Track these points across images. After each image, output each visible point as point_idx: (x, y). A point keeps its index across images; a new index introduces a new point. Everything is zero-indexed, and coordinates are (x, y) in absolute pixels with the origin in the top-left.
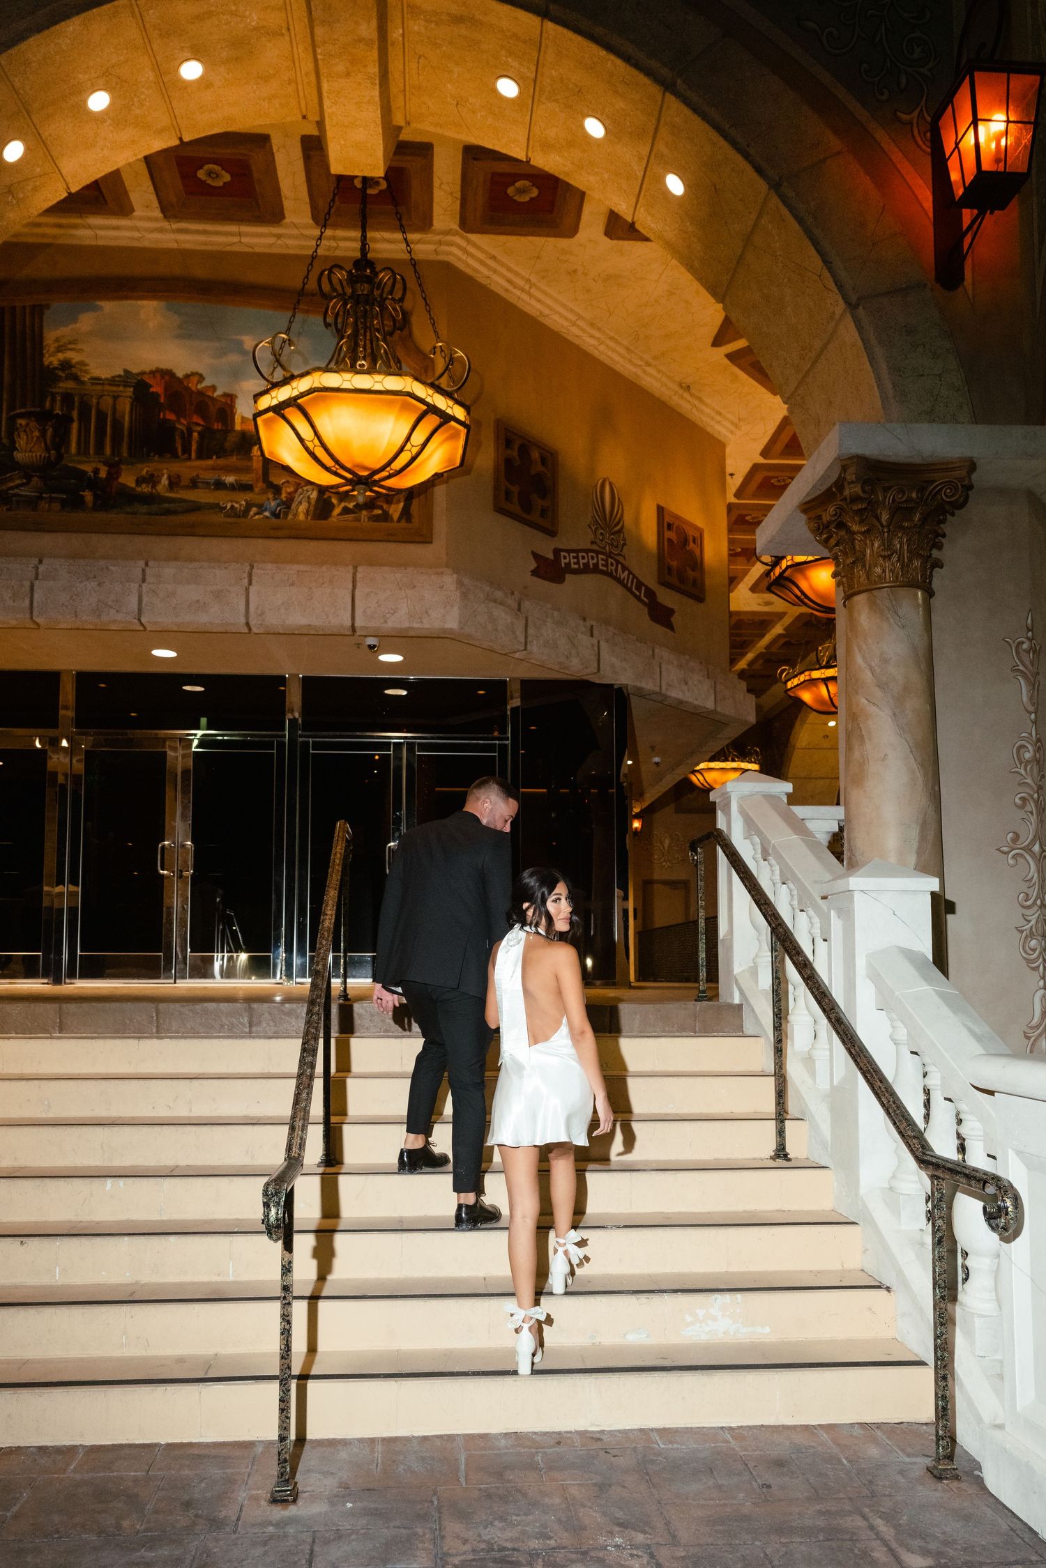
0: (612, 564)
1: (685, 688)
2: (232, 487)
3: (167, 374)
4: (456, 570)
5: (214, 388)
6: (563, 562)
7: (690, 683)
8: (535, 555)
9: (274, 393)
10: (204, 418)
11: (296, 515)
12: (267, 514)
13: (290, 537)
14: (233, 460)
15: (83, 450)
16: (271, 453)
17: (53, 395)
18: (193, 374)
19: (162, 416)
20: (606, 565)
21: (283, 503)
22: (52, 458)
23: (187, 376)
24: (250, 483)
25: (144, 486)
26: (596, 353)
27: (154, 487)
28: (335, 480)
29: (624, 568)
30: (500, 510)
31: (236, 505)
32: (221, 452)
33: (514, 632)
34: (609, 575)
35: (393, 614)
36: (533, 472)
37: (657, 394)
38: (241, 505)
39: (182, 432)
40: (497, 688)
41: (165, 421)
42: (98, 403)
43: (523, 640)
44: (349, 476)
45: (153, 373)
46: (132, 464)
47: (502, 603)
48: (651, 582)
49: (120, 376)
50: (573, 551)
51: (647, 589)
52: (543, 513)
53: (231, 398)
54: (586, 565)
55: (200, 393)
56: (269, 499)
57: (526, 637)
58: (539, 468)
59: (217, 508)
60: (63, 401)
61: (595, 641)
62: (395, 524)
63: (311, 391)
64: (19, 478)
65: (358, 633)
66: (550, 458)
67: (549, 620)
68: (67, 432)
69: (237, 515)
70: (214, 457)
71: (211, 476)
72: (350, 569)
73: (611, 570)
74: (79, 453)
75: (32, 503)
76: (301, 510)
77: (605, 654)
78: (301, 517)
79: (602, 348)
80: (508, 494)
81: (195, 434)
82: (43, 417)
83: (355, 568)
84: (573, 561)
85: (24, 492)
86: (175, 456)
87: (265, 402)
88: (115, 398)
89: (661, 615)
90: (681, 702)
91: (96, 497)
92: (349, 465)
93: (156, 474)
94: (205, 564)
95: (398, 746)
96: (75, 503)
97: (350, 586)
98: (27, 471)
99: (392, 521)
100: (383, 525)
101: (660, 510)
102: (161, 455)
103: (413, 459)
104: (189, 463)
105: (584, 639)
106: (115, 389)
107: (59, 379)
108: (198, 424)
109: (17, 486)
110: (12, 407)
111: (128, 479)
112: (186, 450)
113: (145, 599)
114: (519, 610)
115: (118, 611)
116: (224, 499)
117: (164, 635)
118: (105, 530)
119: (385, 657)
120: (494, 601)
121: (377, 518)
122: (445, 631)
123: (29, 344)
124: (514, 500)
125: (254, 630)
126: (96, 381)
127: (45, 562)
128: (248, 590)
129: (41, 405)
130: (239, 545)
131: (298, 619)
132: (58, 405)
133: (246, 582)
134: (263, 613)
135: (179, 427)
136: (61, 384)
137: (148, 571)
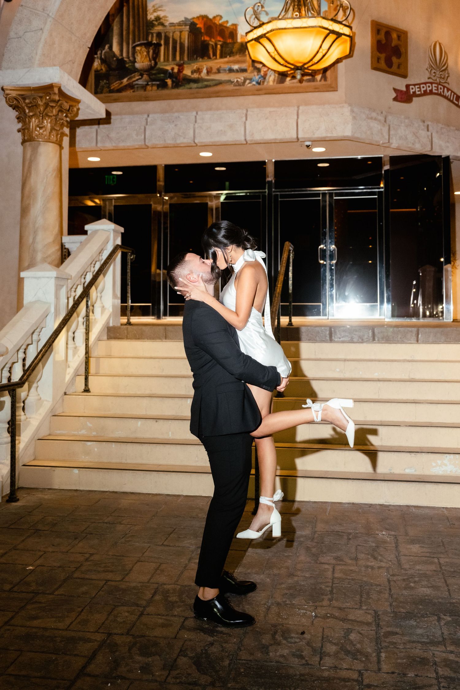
0: (441, 89)
2: (237, 71)
3: (204, 18)
4: (350, 105)
5: (227, 22)
6: (411, 91)
8: (395, 90)
9: (255, 31)
10: (223, 37)
11: (268, 82)
12: (254, 83)
13: (266, 94)
14: (237, 57)
15: (166, 60)
16: (255, 57)
17: (152, 34)
18: (217, 16)
19: (203, 38)
20: (437, 89)
21: (262, 77)
22: (153, 65)
23: (214, 17)
24: (245, 68)
25: (195, 74)
27: (200, 74)
28: (285, 69)
29: (448, 90)
30: (375, 68)
31: (239, 80)
32: (231, 54)
33: (382, 134)
35: (317, 130)
36: (393, 44)
38: (241, 80)
39: (213, 46)
40: (378, 161)
41: (205, 41)
42: (173, 36)
43: (387, 137)
44: (292, 67)
45: (198, 18)
46: (189, 64)
47: (375, 119)
49: (183, 21)
50: (417, 85)
52: (399, 67)
53: (235, 25)
54: (425, 91)
55: (221, 25)
56: (255, 75)
57: (389, 135)
58: (397, 42)
59: (230, 82)
60: (157, 36)
61: (429, 133)
62: (319, 84)
63: (272, 30)
64: (138, 76)
65: (300, 140)
66: (403, 36)
67: (403, 125)
68: (159, 51)
69: (239, 85)
70: (228, 57)
71: (227, 67)
72: (296, 109)
73: (441, 92)
74: (164, 61)
75: (144, 88)
77: (435, 140)
78: (271, 83)
80: (379, 59)
81: (219, 46)
82: (148, 45)
83: (298, 107)
84: (417, 90)
85: (140, 82)
86: (209, 58)
87: (251, 36)
88: (181, 32)
91: (173, 82)
92: (292, 62)
93: (200, 68)
94: (226, 111)
95: (324, 194)
96: (163, 85)
97: (296, 117)
98: (141, 72)
99: (317, 81)
100: (312, 84)
102: (202, 57)
103: (324, 55)
104: (216, 61)
105: (423, 133)
106: (180, 27)
107: (153, 26)
108: (220, 41)
109: (137, 80)
110: (134, 42)
111: (187, 72)
112: (215, 54)
113: (197, 131)
114: (385, 121)
115: (184, 138)
116: (233, 77)
117: (205, 147)
118: (177, 97)
119: (316, 150)
120: (371, 118)
121: (309, 81)
122: (344, 137)
123: (141, 10)
124: (382, 62)
125: (249, 142)
126: (172, 24)
127: (150, 116)
128: (245, 123)
129: (147, 39)
130: (241, 100)
131: (270, 136)
132: (154, 38)
133: (244, 118)
134: (253, 134)
135: (211, 43)
136: (156, 28)
137: (198, 117)
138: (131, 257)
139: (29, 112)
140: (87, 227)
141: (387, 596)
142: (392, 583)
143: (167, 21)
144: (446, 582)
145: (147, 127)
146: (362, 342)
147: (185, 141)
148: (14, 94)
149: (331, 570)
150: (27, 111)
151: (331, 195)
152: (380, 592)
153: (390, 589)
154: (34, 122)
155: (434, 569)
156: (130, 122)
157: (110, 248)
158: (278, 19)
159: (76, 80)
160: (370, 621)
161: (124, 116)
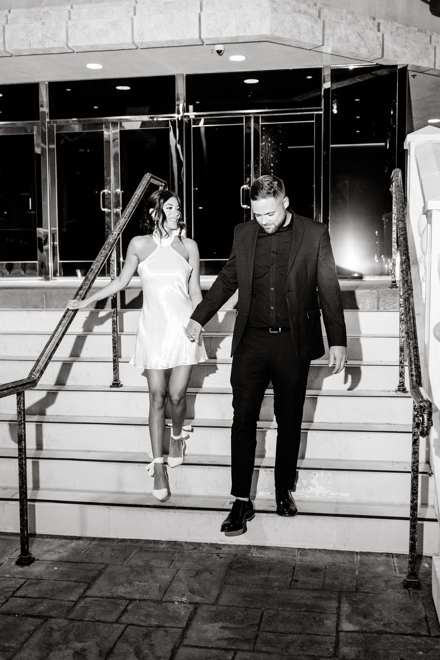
33: (314, 33)
35: (226, 28)
43: (320, 38)
47: (305, 13)
57: (323, 35)
61: (380, 34)
65: (206, 43)
67: (344, 21)
77: (388, 44)
95: (248, 119)
97: (198, 10)
105: (372, 34)
113: (70, 31)
114: (319, 16)
115: (54, 41)
119: (233, 58)
120: (300, 12)
122: (262, 36)
125: (138, 46)
127: (12, 11)
128: (133, 19)
131: (165, 37)
133: (132, 13)
134: (142, 35)
137: (72, 11)
145: (6, 26)
147: (56, 45)
151: (257, 119)
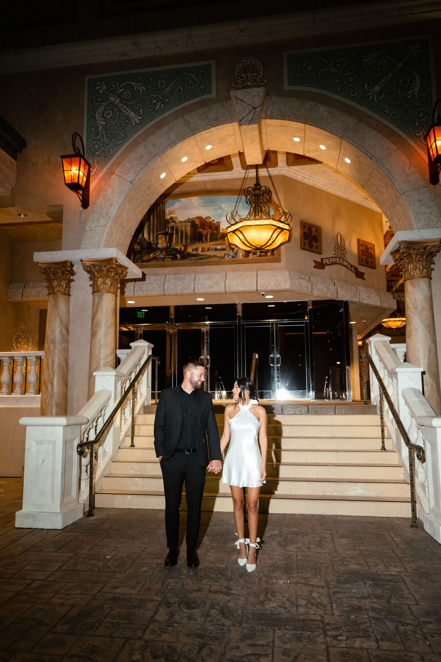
1: (369, 299)
2: (220, 250)
3: (200, 218)
4: (288, 270)
5: (214, 221)
6: (324, 262)
7: (371, 297)
8: (315, 261)
9: (232, 227)
10: (211, 230)
11: (239, 256)
12: (230, 257)
13: (237, 263)
14: (220, 242)
15: (177, 243)
16: (231, 242)
17: (168, 227)
18: (208, 217)
19: (199, 230)
20: (340, 261)
21: (235, 253)
22: (168, 246)
23: (206, 218)
24: (225, 248)
25: (194, 251)
26: (333, 193)
27: (197, 251)
28: (250, 249)
29: (346, 261)
30: (302, 249)
31: (221, 255)
32: (216, 239)
33: (308, 287)
34: (341, 264)
35: (269, 285)
36: (313, 234)
37: (356, 202)
38: (223, 255)
39: (205, 235)
40: (305, 304)
41: (200, 232)
42: (181, 228)
43: (311, 290)
44: (255, 248)
45: (196, 218)
46: (191, 245)
47: (304, 279)
48: (356, 264)
49: (187, 220)
50: (327, 258)
51: (355, 267)
52: (317, 248)
53: (219, 223)
54: (332, 262)
55: (210, 223)
56: (231, 252)
57: (312, 289)
58: (314, 233)
59: (215, 256)
60: (171, 229)
61: (336, 287)
62: (269, 257)
63: (242, 227)
64: (159, 252)
65: (259, 291)
66: (318, 229)
67: (321, 282)
68: (172, 238)
69: (221, 258)
70: (214, 241)
71: (214, 247)
75: (163, 259)
76: (241, 255)
77: (339, 291)
78: (241, 257)
79: (335, 191)
80: (305, 243)
81: (209, 235)
82: (166, 234)
83: (257, 271)
84: (328, 261)
85: (161, 256)
86: (203, 242)
87: (230, 230)
88: (186, 226)
89: (360, 275)
90: (368, 304)
91: (181, 256)
92: (254, 245)
93: (198, 248)
94: (213, 274)
95: (272, 324)
96: (175, 258)
97: (256, 277)
98: (161, 250)
100: (266, 257)
101: (358, 240)
102: (199, 242)
103: (273, 242)
104: (207, 244)
105: (332, 287)
106: (185, 224)
107: (169, 223)
108: (209, 232)
109: (159, 255)
110: (157, 232)
111: (190, 250)
112: (206, 240)
113: (196, 286)
114: (309, 280)
116: (218, 253)
117: (200, 295)
118: (183, 265)
119: (267, 297)
120: (301, 278)
121: (264, 256)
122: (285, 289)
123: (161, 213)
124: (307, 245)
125: (227, 292)
126: (180, 222)
127: (167, 276)
128: (225, 281)
129: (165, 231)
130: (222, 267)
131: (240, 289)
132: (170, 230)
133: (224, 278)
134: (230, 287)
135: (204, 233)
136: (170, 224)
137: (196, 277)
138: (157, 363)
139: (97, 275)
140: (131, 344)
141: (331, 570)
142: (333, 562)
143: (177, 220)
144: (366, 561)
145: (165, 283)
146: (302, 414)
147: (189, 291)
148: (88, 264)
149: (295, 555)
150: (96, 274)
151: (277, 324)
152: (327, 568)
153: (333, 566)
154: (100, 280)
155: (358, 553)
156: (155, 280)
157: (145, 358)
158: (245, 220)
159: (124, 255)
160: (323, 585)
161: (151, 276)
